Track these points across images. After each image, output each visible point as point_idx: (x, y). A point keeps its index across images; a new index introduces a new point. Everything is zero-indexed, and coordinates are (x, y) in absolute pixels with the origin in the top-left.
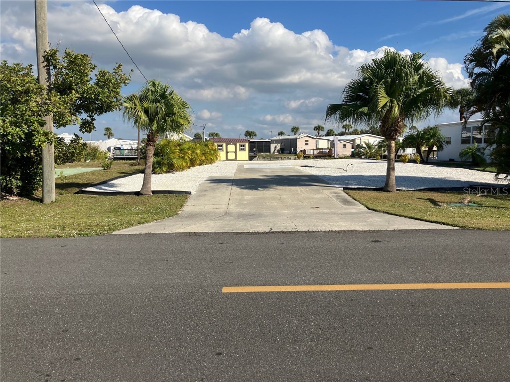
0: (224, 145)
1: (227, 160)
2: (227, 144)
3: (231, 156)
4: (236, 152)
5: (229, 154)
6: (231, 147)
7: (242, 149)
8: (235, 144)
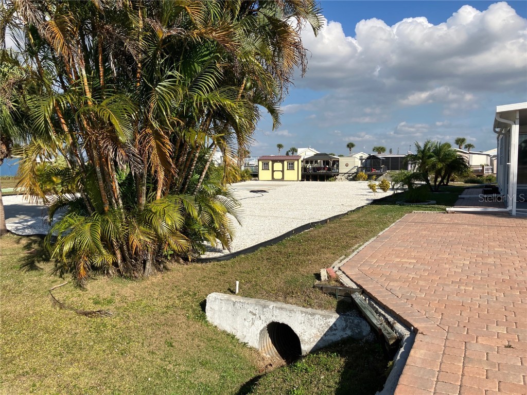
0: (270, 163)
1: (273, 179)
2: (274, 161)
3: (278, 175)
4: (283, 171)
5: (275, 173)
6: (278, 166)
7: (291, 167)
8: (282, 161)
